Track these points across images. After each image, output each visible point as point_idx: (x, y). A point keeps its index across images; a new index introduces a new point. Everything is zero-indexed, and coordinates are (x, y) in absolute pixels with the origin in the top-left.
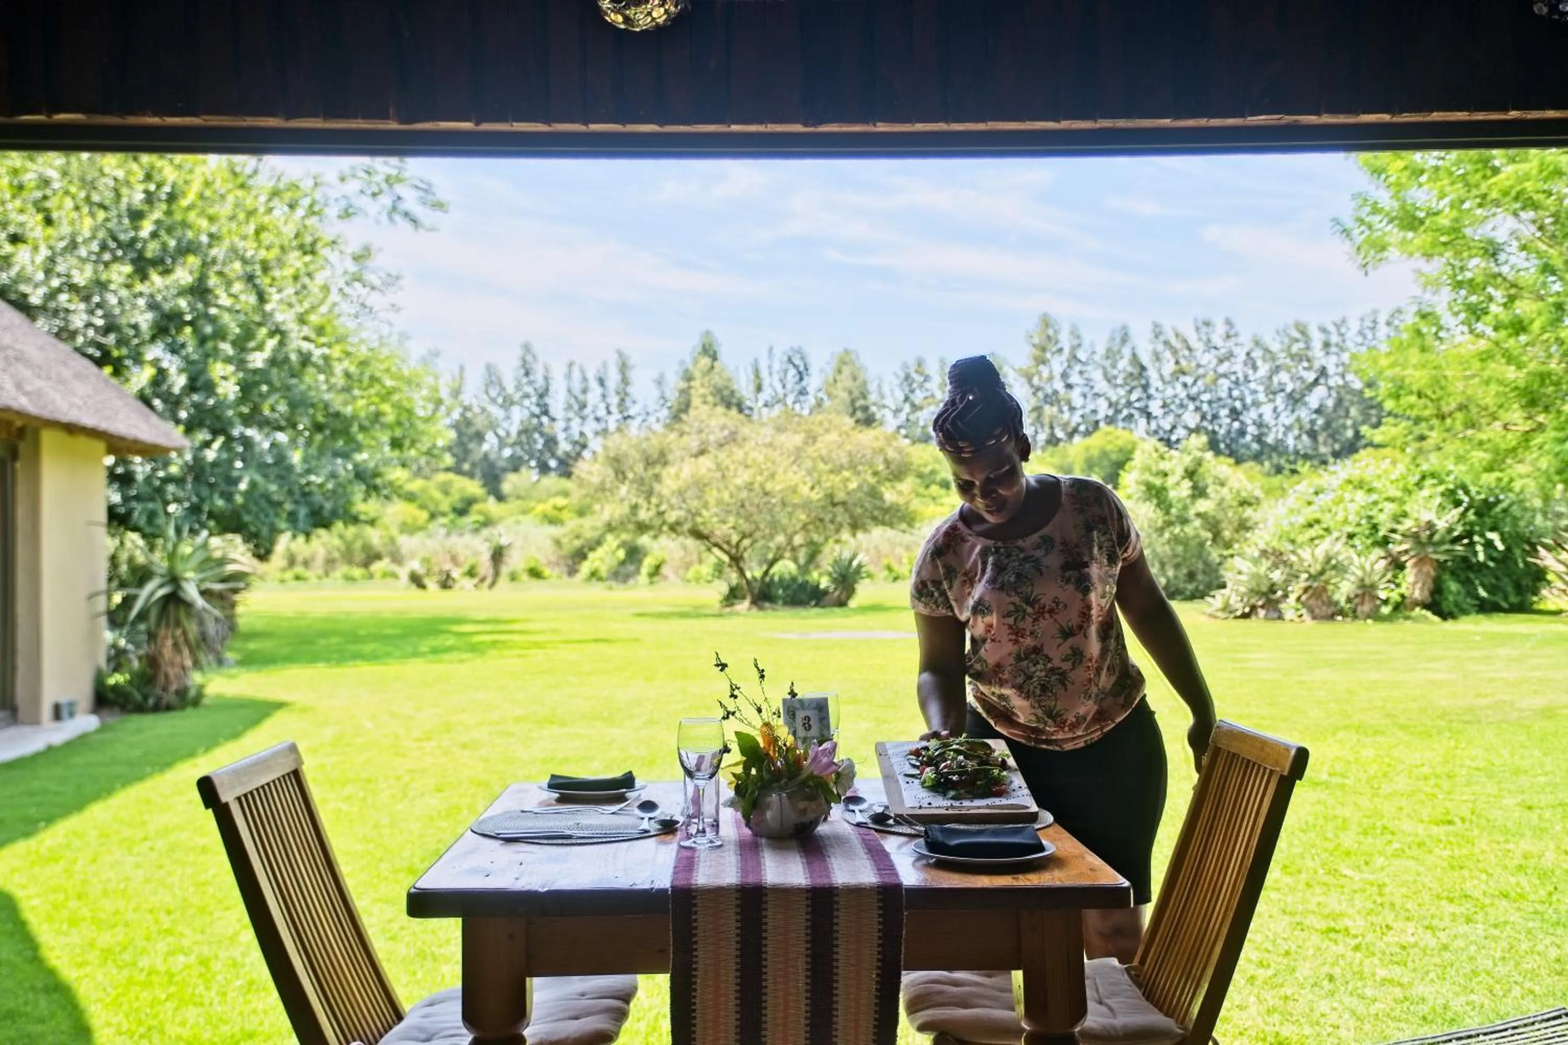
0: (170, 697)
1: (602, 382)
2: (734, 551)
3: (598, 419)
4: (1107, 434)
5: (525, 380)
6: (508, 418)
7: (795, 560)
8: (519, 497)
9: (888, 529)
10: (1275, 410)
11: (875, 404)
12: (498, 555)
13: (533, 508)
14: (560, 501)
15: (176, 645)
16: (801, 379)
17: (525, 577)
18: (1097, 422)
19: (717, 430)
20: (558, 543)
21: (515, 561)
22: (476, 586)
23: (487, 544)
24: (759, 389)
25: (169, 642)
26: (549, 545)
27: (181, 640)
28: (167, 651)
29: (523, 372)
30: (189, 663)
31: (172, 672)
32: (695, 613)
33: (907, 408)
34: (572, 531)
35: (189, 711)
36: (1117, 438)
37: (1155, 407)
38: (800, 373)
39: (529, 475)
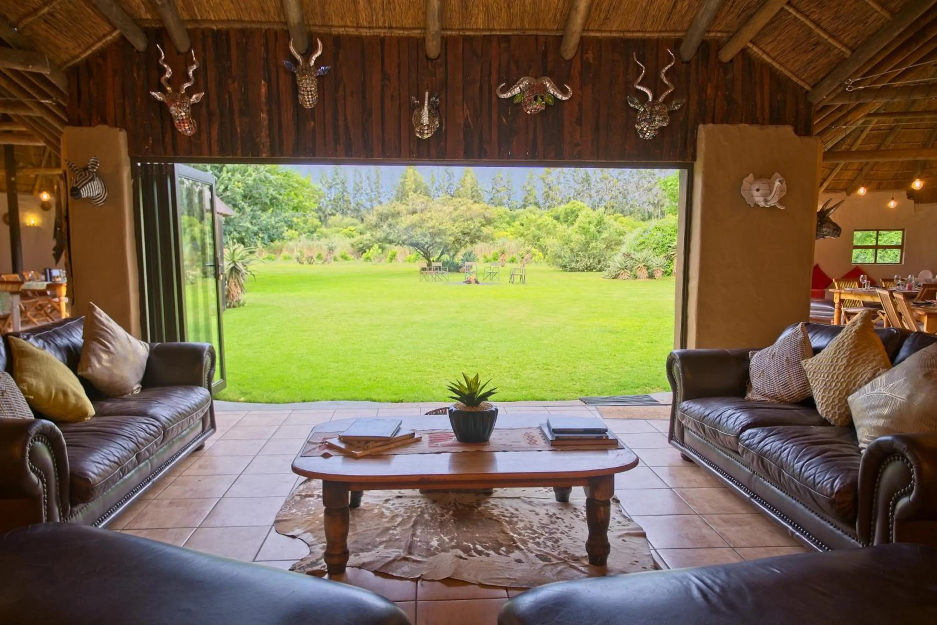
0: (234, 303)
1: (368, 178)
2: (426, 251)
3: (367, 194)
4: (573, 203)
5: (336, 177)
6: (331, 192)
7: (449, 255)
8: (335, 226)
9: (485, 243)
10: (640, 194)
11: (480, 190)
12: (331, 250)
13: (342, 230)
14: (352, 228)
15: (235, 285)
16: (451, 179)
17: (339, 258)
18: (570, 198)
19: (420, 204)
20: (353, 245)
21: (337, 253)
22: (323, 263)
23: (327, 246)
24: (433, 183)
25: (233, 284)
26: (349, 247)
27: (237, 283)
28: (233, 287)
29: (335, 173)
30: (240, 291)
31: (235, 294)
32: (408, 274)
33: (494, 191)
34: (358, 241)
35: (241, 307)
36: (578, 205)
37: (593, 193)
38: (450, 176)
39: (339, 216)
